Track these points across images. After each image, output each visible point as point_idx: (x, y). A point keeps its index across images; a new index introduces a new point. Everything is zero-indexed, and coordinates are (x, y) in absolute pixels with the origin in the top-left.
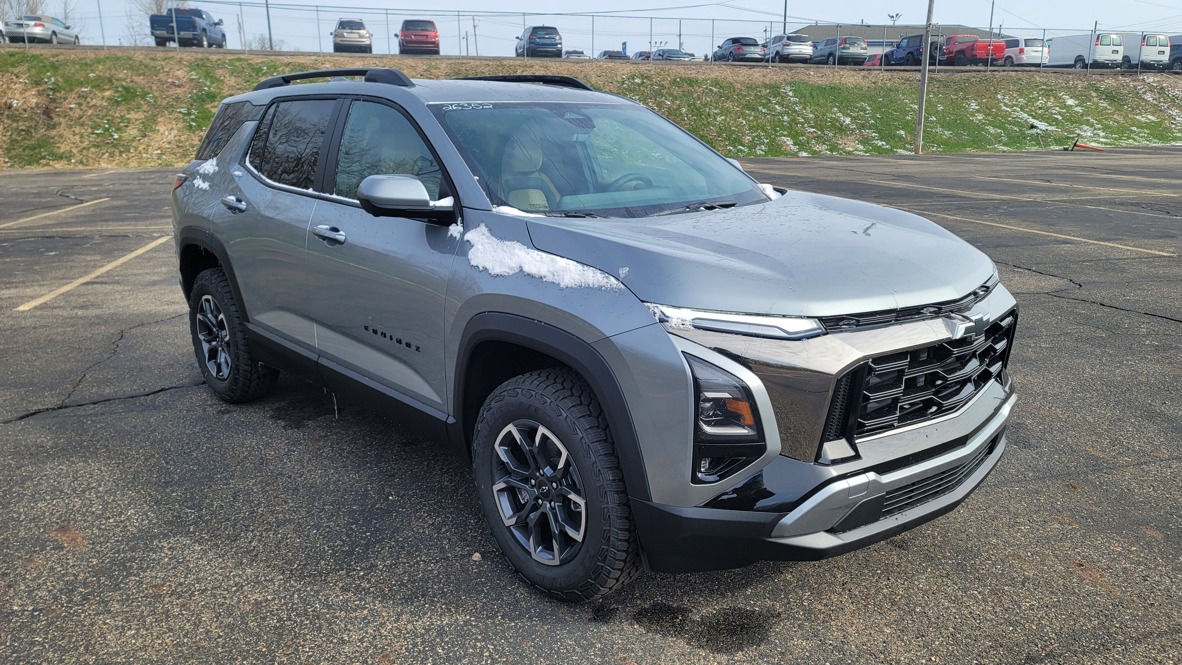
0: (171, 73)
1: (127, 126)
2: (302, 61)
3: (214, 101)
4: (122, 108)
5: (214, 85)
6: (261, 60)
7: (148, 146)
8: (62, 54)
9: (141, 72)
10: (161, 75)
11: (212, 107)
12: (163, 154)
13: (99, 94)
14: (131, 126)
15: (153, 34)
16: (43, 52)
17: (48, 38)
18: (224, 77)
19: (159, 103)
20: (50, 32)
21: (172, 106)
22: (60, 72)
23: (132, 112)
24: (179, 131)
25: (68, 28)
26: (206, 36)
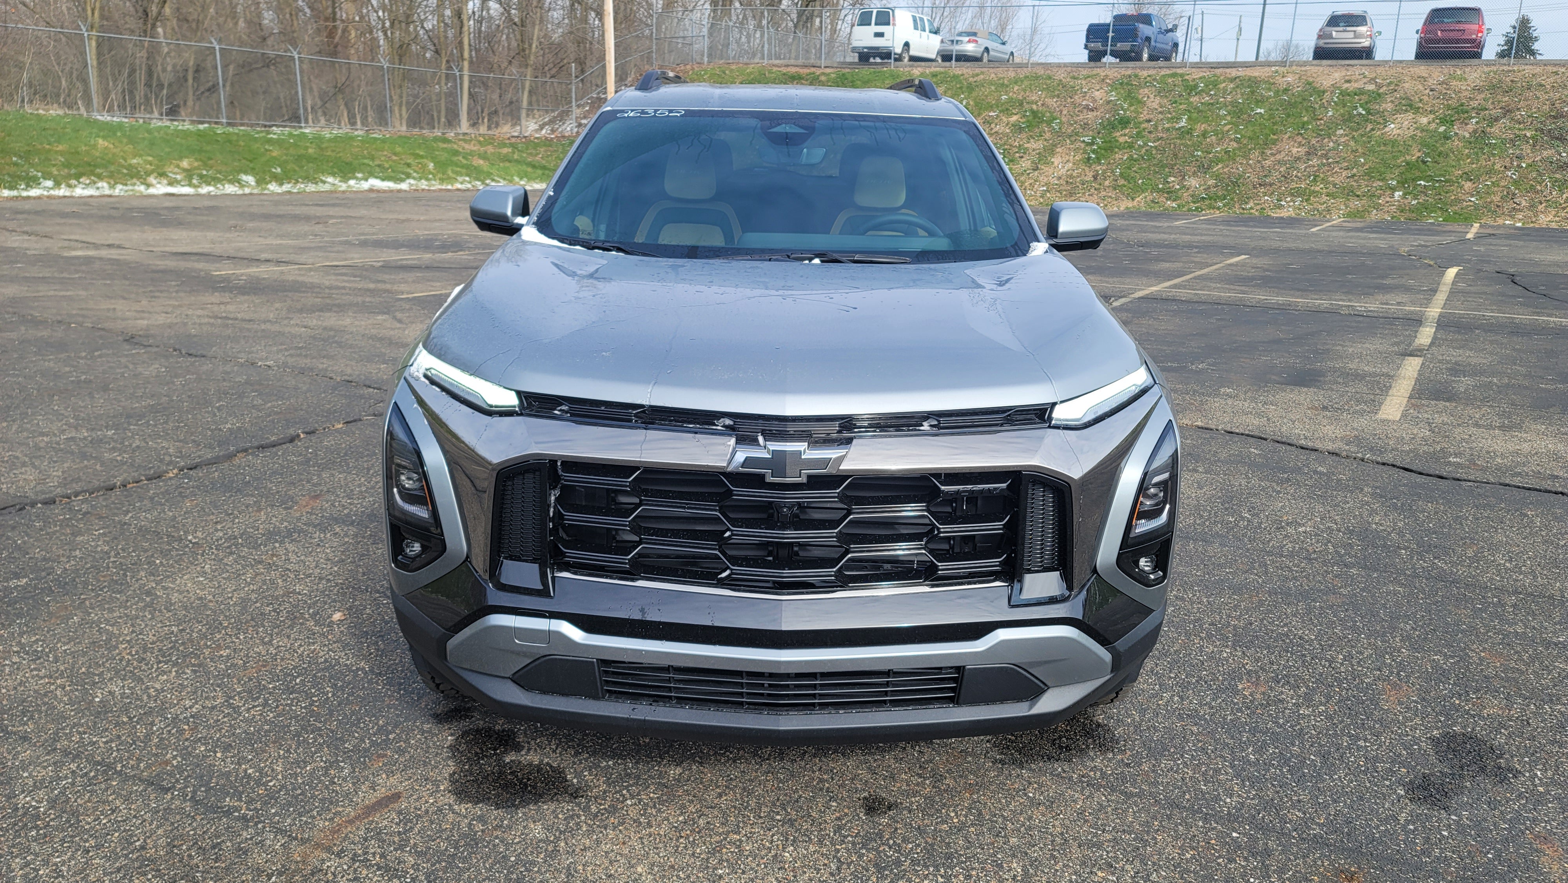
0: (1088, 95)
1: (1022, 157)
2: (1256, 74)
3: (1126, 127)
4: (1024, 135)
5: (1132, 108)
6: (1201, 74)
7: (1036, 181)
8: (982, 73)
9: (1057, 93)
10: (1076, 97)
11: (1121, 135)
12: (1049, 192)
13: (1005, 120)
14: (1026, 157)
15: (1086, 47)
16: (965, 71)
17: (979, 55)
18: (1148, 97)
19: (1064, 130)
20: (982, 49)
21: (1077, 134)
22: (974, 94)
23: (1032, 140)
24: (1074, 164)
25: (1004, 44)
26: (1149, 48)
